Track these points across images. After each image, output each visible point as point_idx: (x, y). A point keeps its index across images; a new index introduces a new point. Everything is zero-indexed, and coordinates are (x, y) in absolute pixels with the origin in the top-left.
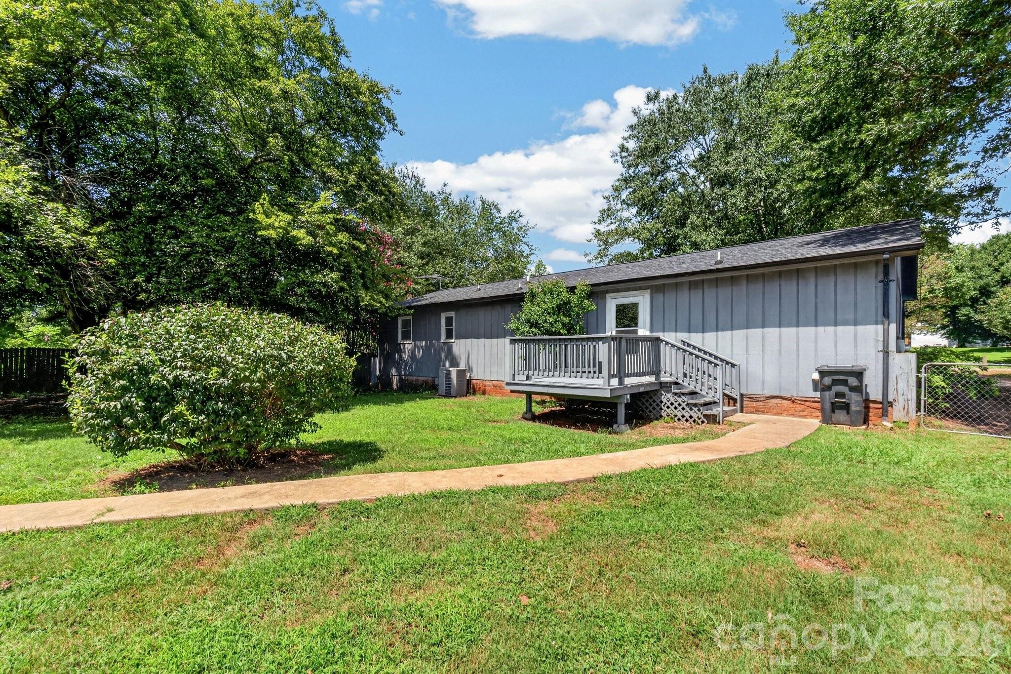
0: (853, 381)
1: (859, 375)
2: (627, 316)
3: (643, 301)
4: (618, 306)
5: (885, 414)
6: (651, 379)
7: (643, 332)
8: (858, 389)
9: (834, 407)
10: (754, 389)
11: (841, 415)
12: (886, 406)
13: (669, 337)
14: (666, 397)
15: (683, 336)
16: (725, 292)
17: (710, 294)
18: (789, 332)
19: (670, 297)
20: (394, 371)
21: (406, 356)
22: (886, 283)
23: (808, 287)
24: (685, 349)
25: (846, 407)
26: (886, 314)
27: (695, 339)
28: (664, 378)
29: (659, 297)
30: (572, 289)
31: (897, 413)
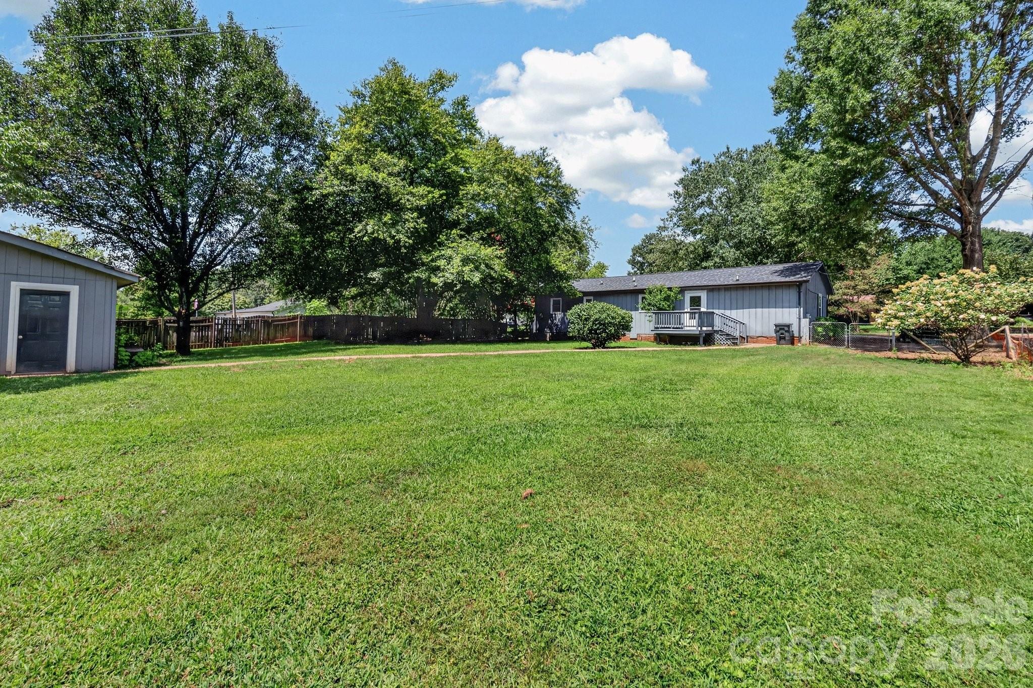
0: (786, 329)
1: (789, 326)
2: (696, 301)
3: (703, 295)
4: (691, 298)
5: (800, 341)
6: (710, 328)
7: (703, 309)
8: (788, 331)
9: (781, 338)
10: (752, 334)
11: (783, 341)
12: (800, 338)
13: (716, 311)
14: (717, 336)
15: (722, 311)
16: (740, 293)
17: (734, 293)
18: (766, 310)
19: (716, 294)
20: (547, 330)
21: (556, 322)
22: (799, 293)
23: (773, 293)
24: (723, 316)
25: (784, 338)
26: (799, 304)
27: (728, 313)
28: (715, 329)
29: (711, 294)
30: (670, 289)
31: (803, 341)
